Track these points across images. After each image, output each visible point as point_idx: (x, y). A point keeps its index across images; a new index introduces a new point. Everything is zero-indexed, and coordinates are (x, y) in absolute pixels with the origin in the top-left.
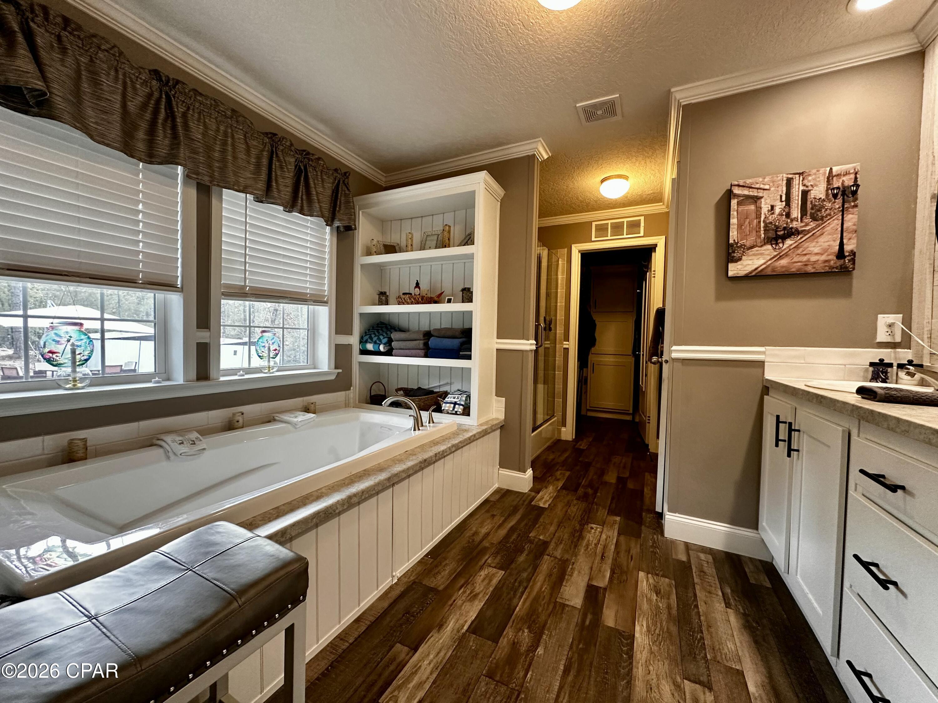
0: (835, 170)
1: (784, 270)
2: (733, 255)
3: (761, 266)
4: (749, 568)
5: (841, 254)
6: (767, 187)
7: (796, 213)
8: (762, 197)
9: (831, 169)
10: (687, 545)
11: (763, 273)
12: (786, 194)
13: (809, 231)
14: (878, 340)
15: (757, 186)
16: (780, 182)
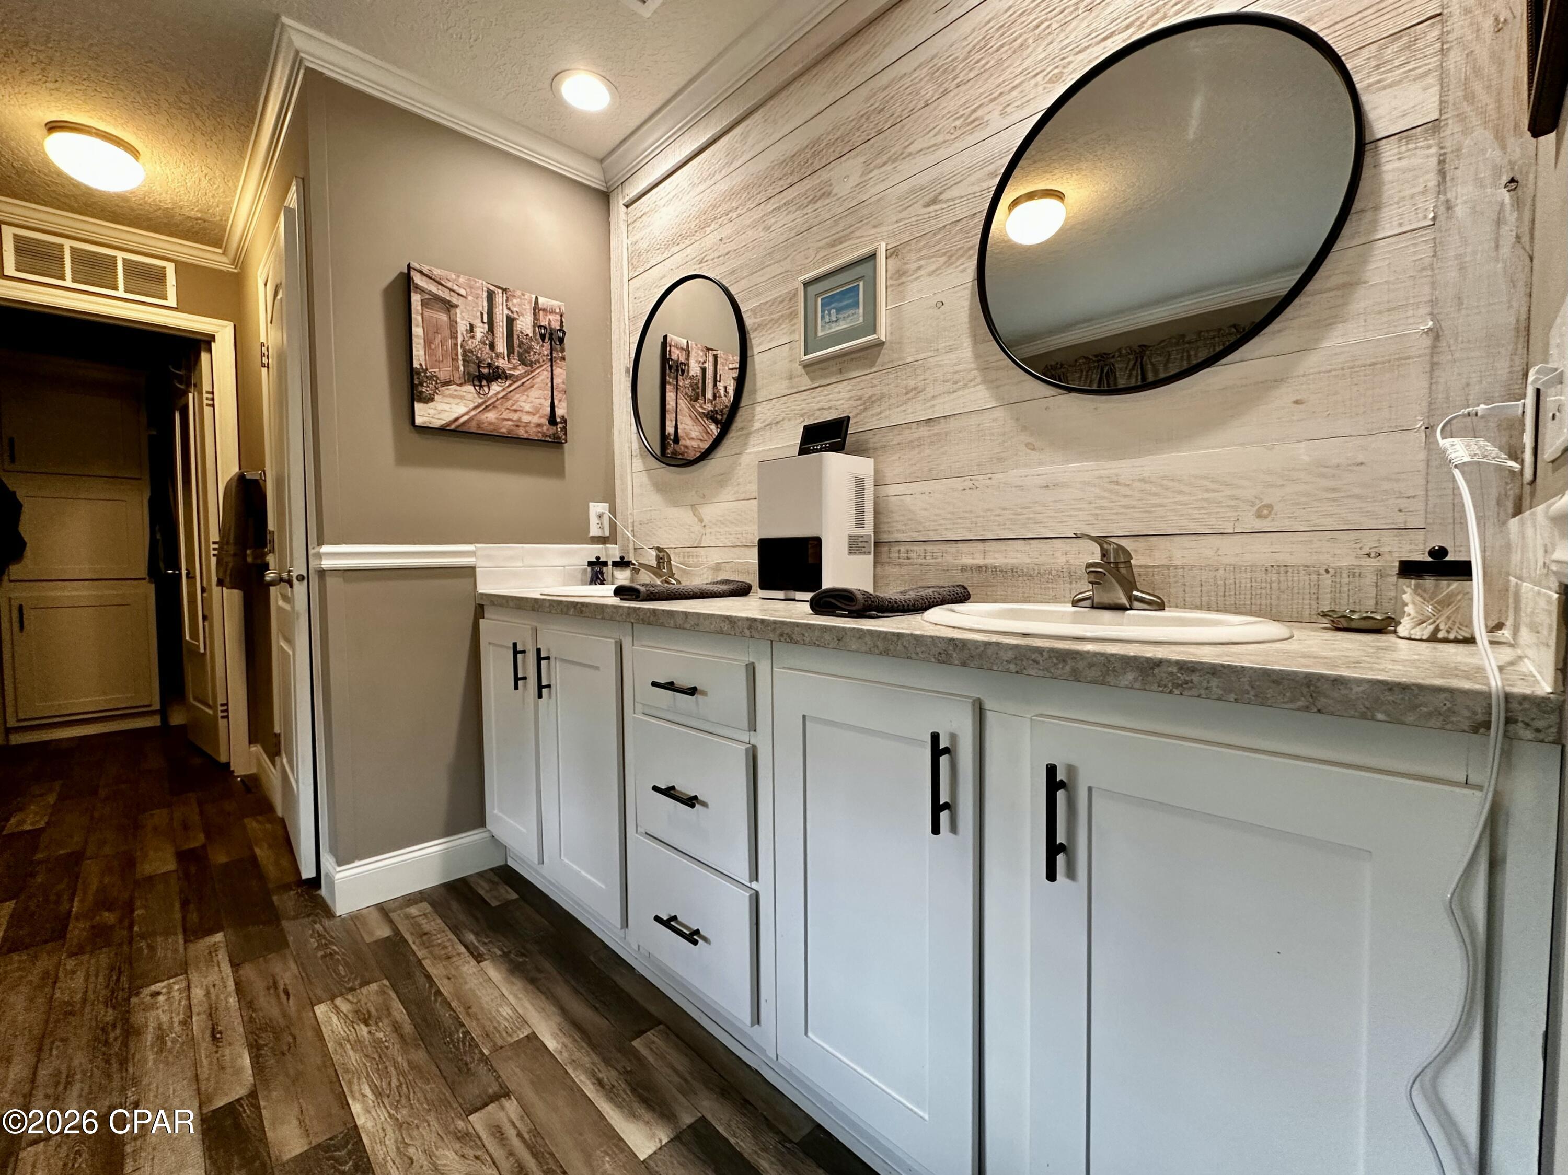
0: (541, 300)
1: (492, 427)
2: (420, 389)
3: (463, 416)
4: (483, 888)
5: (552, 420)
6: (463, 292)
7: (501, 347)
8: (457, 306)
9: (537, 298)
10: (383, 909)
11: (465, 429)
12: (488, 313)
13: (518, 378)
14: (592, 534)
15: (449, 285)
16: (480, 292)
